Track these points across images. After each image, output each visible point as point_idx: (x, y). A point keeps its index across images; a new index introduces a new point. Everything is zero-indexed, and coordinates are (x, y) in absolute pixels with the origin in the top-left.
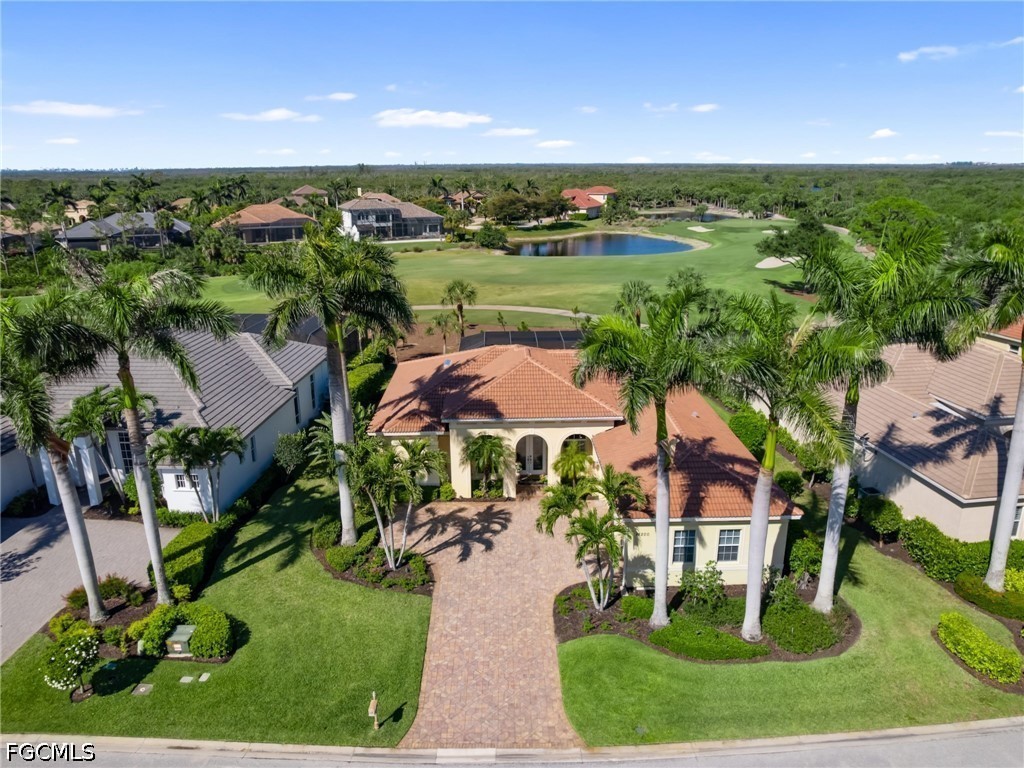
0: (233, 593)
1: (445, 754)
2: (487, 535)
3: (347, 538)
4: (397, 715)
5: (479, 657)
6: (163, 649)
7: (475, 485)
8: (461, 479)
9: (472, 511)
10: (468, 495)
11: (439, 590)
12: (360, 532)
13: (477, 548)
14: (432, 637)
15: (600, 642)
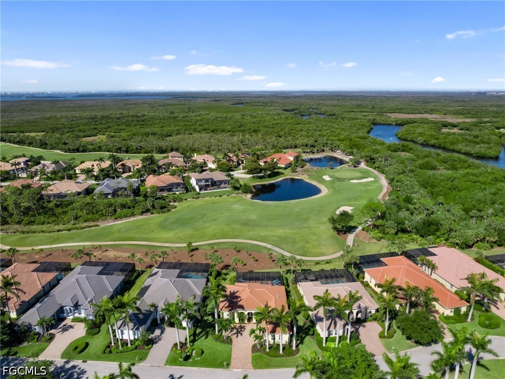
0: (199, 344)
1: (235, 370)
2: (241, 332)
3: (217, 333)
4: (228, 365)
5: (240, 356)
6: (192, 354)
7: (239, 320)
8: (237, 320)
9: (238, 326)
10: (238, 322)
11: (233, 344)
12: (219, 331)
13: (239, 335)
14: (232, 352)
15: (258, 354)
